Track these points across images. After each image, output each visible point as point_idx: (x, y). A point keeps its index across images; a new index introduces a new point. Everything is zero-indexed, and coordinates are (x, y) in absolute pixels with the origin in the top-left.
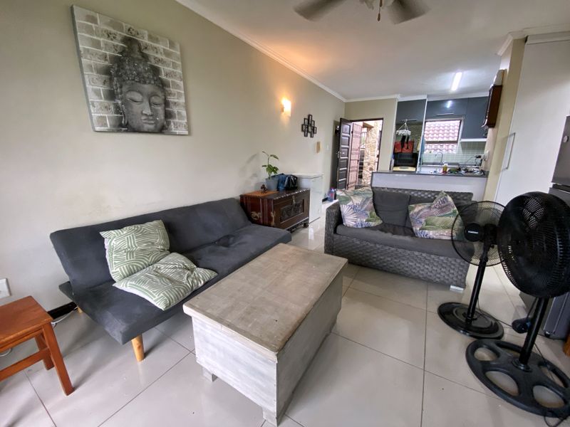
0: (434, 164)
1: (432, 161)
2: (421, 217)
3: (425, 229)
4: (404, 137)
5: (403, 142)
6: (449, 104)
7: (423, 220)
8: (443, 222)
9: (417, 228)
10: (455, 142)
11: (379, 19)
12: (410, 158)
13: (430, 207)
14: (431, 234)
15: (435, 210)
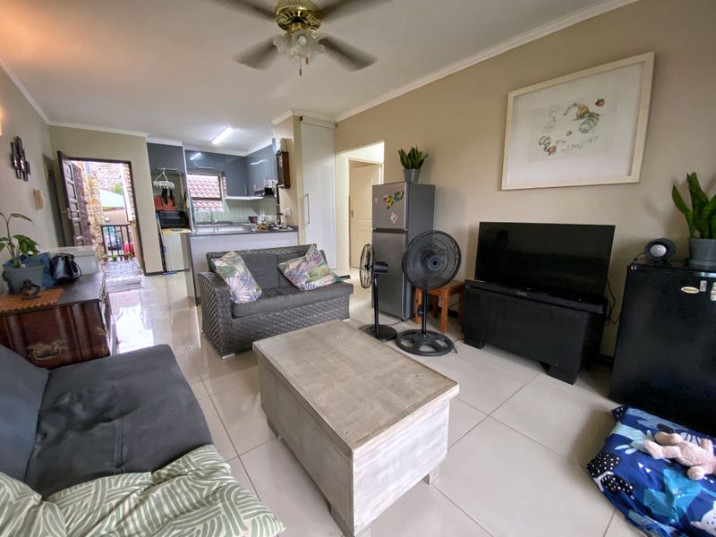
0: (204, 223)
1: (202, 221)
2: (303, 272)
3: (311, 281)
4: (165, 191)
5: (164, 196)
6: (197, 156)
7: (306, 274)
8: (322, 271)
9: (301, 283)
10: (220, 199)
11: (301, 74)
12: (178, 218)
13: (305, 260)
14: (318, 283)
15: (312, 262)
